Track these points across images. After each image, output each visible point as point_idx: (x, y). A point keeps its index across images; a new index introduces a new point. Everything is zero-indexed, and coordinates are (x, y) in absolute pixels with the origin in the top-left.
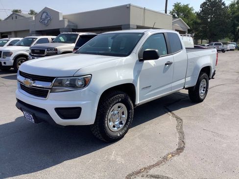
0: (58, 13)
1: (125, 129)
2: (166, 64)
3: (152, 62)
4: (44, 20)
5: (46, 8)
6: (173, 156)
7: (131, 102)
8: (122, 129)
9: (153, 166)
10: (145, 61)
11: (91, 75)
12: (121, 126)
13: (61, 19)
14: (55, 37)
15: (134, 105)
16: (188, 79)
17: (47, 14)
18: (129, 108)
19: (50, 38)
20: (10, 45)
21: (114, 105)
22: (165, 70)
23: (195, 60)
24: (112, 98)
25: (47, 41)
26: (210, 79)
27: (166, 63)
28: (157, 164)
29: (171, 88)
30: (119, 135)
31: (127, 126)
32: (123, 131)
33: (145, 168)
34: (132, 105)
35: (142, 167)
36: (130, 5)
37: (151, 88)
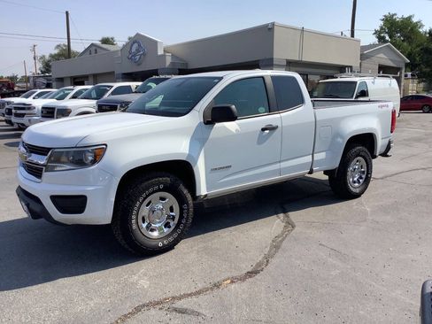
0: (156, 42)
1: (175, 235)
2: (263, 130)
3: (231, 126)
4: (135, 55)
5: (138, 35)
6: (232, 282)
7: (185, 191)
8: (169, 236)
9: (190, 295)
10: (218, 125)
11: (106, 145)
12: (165, 230)
13: (160, 52)
14: (140, 84)
15: (194, 197)
16: (320, 156)
17: (139, 45)
18: (181, 200)
19: (133, 85)
20: (74, 97)
21: (150, 194)
22: (261, 140)
23: (334, 123)
24: (146, 183)
25: (128, 90)
26: (375, 157)
27: (263, 127)
28: (198, 293)
29: (280, 171)
30: (160, 244)
31: (179, 231)
32: (171, 239)
33: (173, 298)
34: (189, 196)
35: (170, 295)
36: (273, 24)
37: (230, 170)
